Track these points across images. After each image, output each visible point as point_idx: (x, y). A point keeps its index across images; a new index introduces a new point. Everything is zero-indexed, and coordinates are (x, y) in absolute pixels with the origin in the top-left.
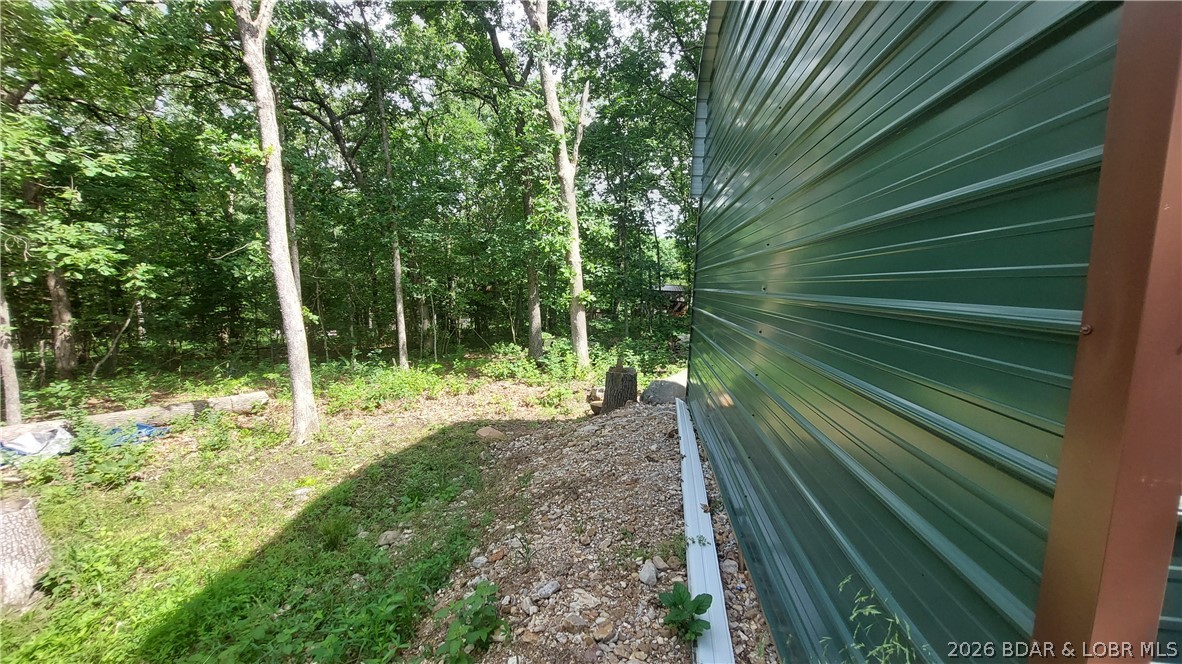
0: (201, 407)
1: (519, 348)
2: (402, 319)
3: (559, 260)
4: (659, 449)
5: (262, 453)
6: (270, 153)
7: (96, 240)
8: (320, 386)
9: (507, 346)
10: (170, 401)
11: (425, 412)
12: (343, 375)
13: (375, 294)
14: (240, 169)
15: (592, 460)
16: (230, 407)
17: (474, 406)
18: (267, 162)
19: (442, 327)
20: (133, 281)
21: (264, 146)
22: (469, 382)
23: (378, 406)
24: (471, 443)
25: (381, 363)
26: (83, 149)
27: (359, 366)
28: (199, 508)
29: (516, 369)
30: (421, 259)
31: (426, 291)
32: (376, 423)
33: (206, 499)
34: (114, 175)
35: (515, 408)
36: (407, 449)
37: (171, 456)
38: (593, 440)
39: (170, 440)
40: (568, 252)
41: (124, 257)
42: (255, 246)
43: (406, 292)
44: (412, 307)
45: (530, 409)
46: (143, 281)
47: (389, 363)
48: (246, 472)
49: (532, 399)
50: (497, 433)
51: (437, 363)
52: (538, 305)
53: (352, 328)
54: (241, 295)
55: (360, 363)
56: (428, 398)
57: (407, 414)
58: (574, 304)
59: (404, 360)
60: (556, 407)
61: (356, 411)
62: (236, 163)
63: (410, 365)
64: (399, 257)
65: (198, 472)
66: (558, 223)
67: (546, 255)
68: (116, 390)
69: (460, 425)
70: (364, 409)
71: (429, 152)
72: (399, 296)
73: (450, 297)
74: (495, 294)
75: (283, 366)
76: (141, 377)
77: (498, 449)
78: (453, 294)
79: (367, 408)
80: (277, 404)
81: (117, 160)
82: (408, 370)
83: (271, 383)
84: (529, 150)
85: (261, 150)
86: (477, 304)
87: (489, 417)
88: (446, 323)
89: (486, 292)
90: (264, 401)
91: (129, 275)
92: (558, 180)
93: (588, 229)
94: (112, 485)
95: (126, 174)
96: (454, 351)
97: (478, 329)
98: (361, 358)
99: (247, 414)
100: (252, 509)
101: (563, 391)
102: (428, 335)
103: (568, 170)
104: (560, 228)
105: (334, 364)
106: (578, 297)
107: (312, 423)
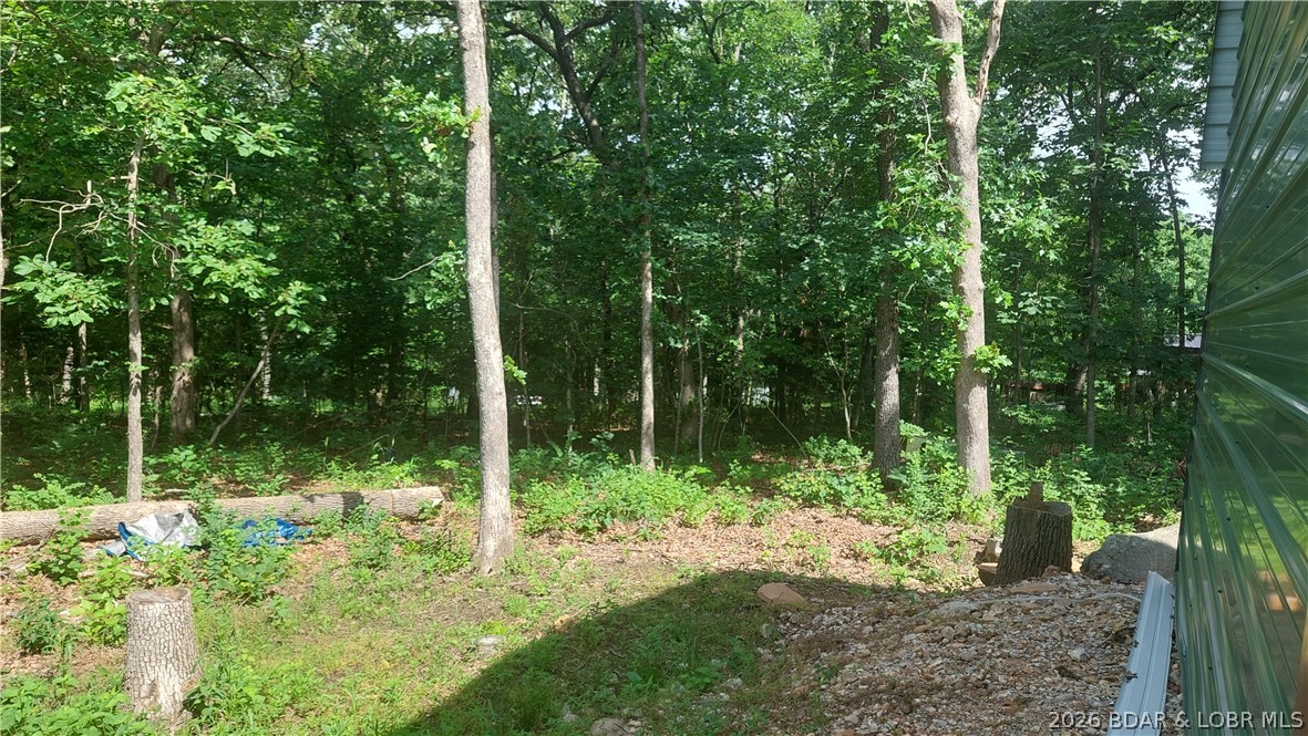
0: (352, 501)
1: (856, 450)
2: (649, 382)
3: (941, 284)
4: (1086, 659)
5: (433, 579)
6: (475, 120)
7: (243, 246)
8: (518, 485)
9: (834, 444)
10: (309, 490)
11: (675, 546)
12: (554, 472)
13: (607, 336)
14: (434, 146)
15: (951, 657)
16: (389, 507)
17: (759, 546)
18: (471, 133)
19: (716, 399)
20: (283, 308)
21: (468, 108)
22: (756, 504)
23: (602, 529)
24: (748, 608)
25: (611, 456)
26: (238, 117)
27: (575, 459)
28: (353, 646)
29: (843, 489)
30: (686, 277)
31: (692, 336)
32: (598, 554)
33: (360, 633)
34: (271, 154)
35: (833, 560)
36: (642, 604)
37: (316, 569)
38: (961, 627)
39: (311, 546)
40: (957, 271)
41: (275, 272)
42: (447, 261)
43: (657, 334)
44: (666, 359)
45: (861, 563)
46: (295, 308)
47: (625, 459)
48: (411, 606)
49: (868, 547)
50: (794, 597)
51: (703, 465)
52: (894, 369)
53: (569, 393)
54: (407, 330)
55: (579, 453)
56: (684, 524)
57: (645, 547)
58: (965, 370)
59: (648, 454)
60: (912, 567)
61: (568, 533)
62: (429, 137)
63: (657, 463)
64: (650, 275)
65: (349, 595)
66: (937, 215)
67: (914, 276)
68: (245, 467)
69: (731, 576)
70: (579, 531)
71: (713, 79)
72: (647, 343)
73: (732, 348)
74: (817, 348)
75: (463, 450)
76: (274, 448)
77: (794, 625)
78: (739, 344)
79: (585, 529)
80: (454, 509)
81: (277, 132)
82: (653, 473)
83: (443, 477)
84: (893, 76)
85: (464, 114)
86: (781, 363)
87: (784, 569)
88: (725, 393)
89: (799, 341)
90: (436, 502)
91: (280, 298)
92: (946, 131)
93: (1001, 224)
94: (249, 598)
95: (286, 150)
96: (732, 446)
97: (781, 411)
98: (581, 446)
99: (412, 520)
100: (420, 656)
101: (927, 537)
102: (690, 413)
103: (966, 111)
104: (941, 225)
105: (539, 452)
106: (973, 358)
107: (504, 544)
